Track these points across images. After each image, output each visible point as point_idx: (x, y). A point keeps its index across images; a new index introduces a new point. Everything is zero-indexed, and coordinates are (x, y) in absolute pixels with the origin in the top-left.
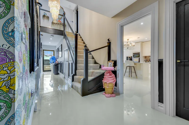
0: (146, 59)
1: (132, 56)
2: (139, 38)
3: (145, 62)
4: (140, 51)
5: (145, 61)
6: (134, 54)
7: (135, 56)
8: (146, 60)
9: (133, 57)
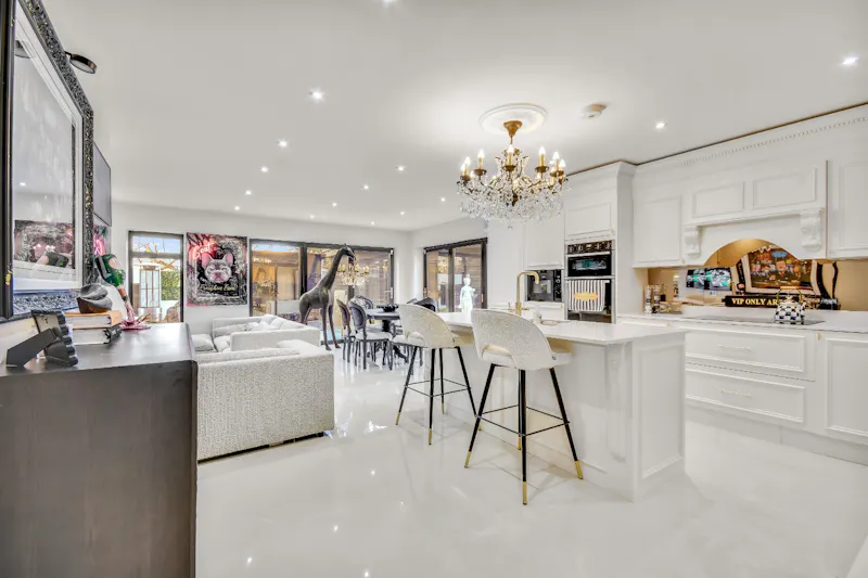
0: (657, 289)
1: (563, 266)
2: (600, 107)
3: (648, 308)
4: (615, 227)
5: (651, 301)
6: (574, 248)
7: (579, 267)
8: (656, 298)
9: (565, 273)
